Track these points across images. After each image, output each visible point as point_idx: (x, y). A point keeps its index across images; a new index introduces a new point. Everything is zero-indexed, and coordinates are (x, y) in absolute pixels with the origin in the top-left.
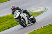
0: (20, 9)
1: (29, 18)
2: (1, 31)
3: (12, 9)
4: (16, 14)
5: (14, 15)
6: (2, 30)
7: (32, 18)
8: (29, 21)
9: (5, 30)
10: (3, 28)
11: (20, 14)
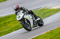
0: (24, 9)
1: (35, 21)
2: (14, 31)
3: (15, 9)
4: (19, 15)
5: (17, 16)
6: (15, 29)
7: (39, 20)
8: (35, 24)
9: (18, 29)
10: (16, 28)
11: (24, 15)
